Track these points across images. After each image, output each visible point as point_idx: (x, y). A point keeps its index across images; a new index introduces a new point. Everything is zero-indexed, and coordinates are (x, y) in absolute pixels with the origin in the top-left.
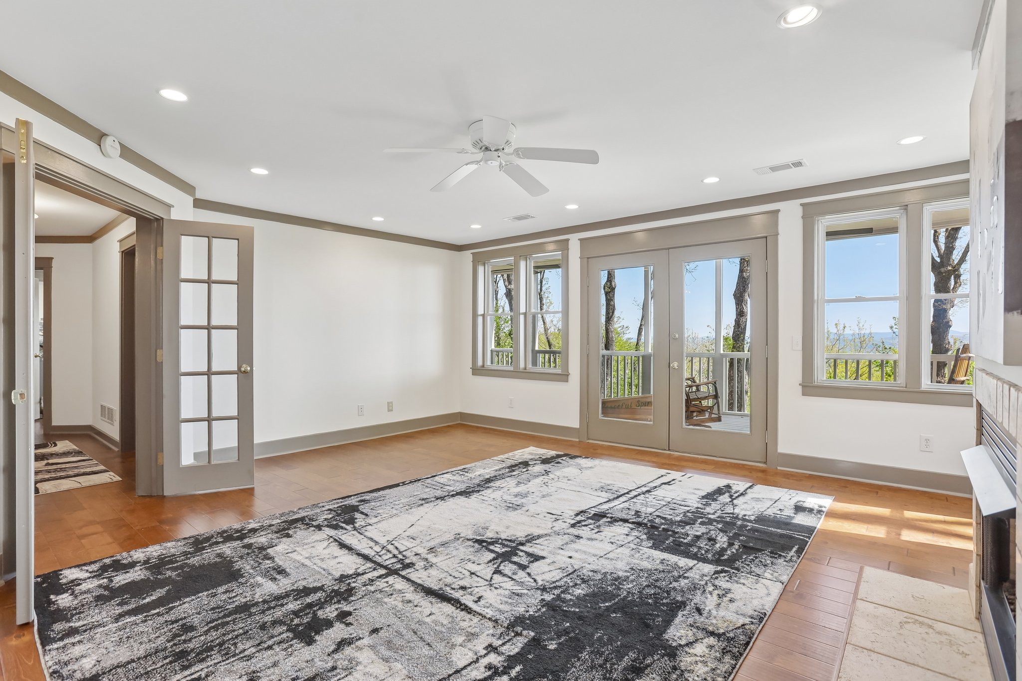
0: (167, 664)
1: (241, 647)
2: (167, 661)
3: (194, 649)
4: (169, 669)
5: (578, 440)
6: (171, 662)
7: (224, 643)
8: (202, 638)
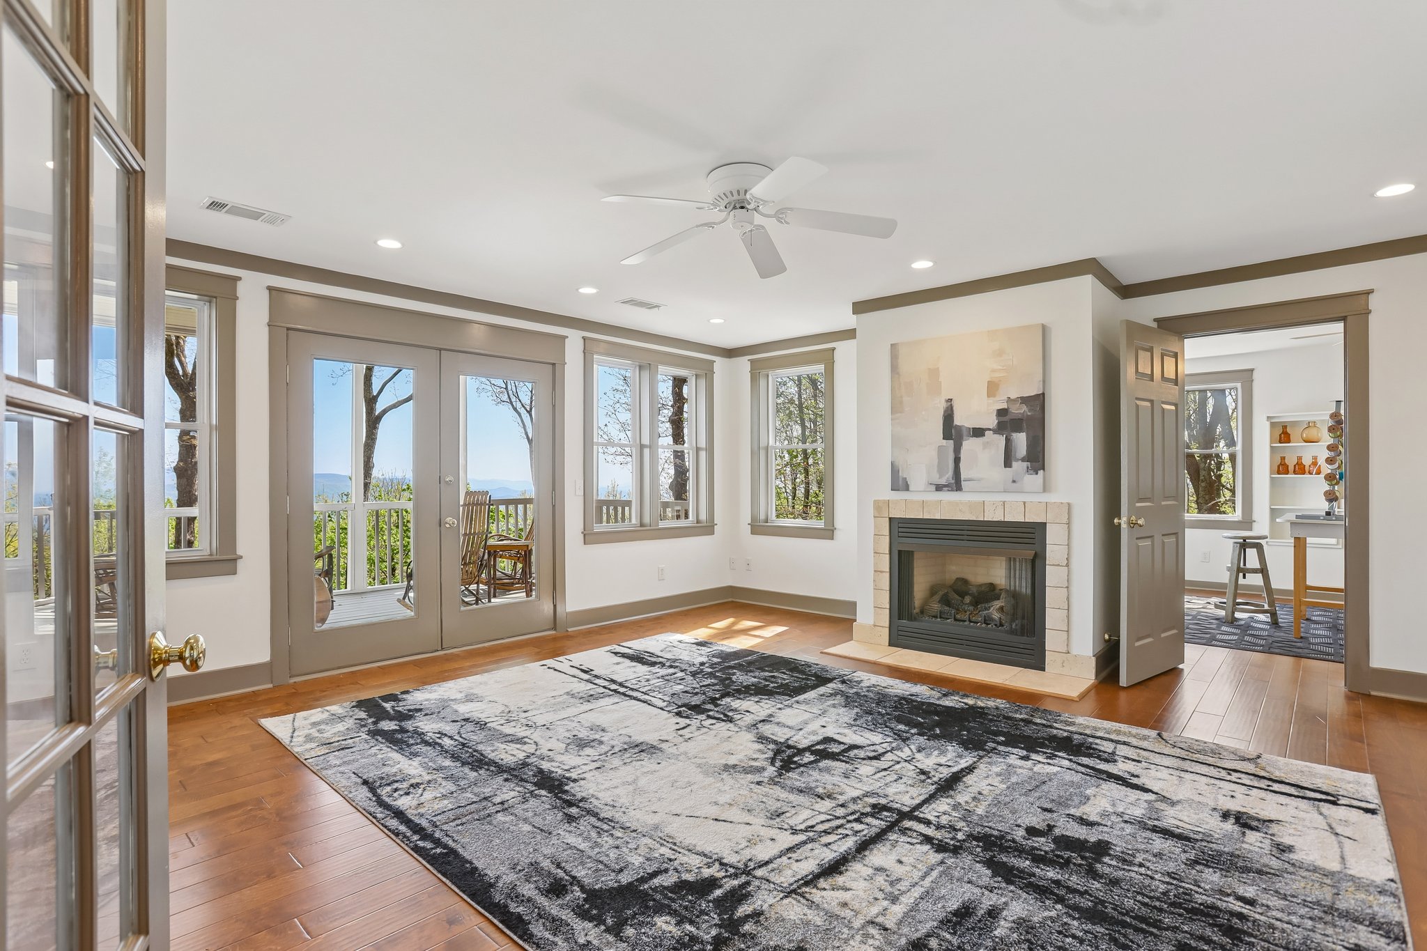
0: (1255, 937)
1: (1162, 887)
2: (1253, 940)
3: (1210, 925)
4: (1259, 931)
5: (271, 686)
6: (1251, 935)
7: (1173, 904)
8: (1186, 928)
